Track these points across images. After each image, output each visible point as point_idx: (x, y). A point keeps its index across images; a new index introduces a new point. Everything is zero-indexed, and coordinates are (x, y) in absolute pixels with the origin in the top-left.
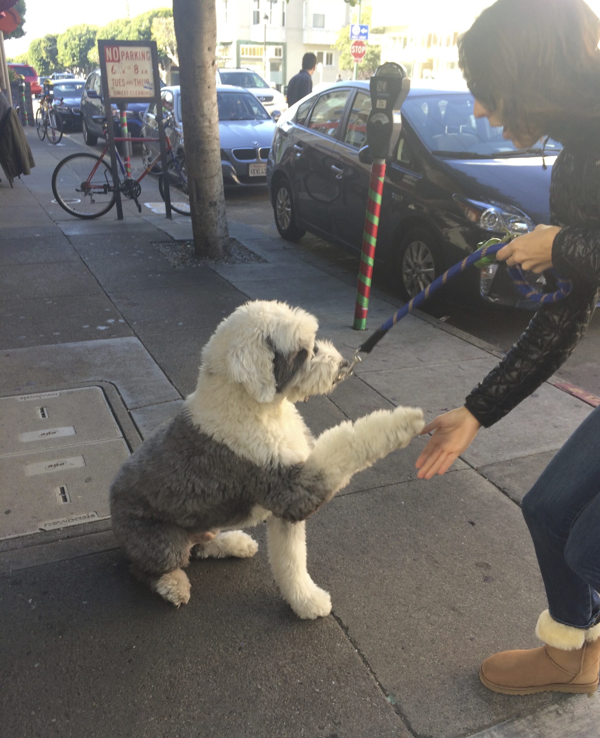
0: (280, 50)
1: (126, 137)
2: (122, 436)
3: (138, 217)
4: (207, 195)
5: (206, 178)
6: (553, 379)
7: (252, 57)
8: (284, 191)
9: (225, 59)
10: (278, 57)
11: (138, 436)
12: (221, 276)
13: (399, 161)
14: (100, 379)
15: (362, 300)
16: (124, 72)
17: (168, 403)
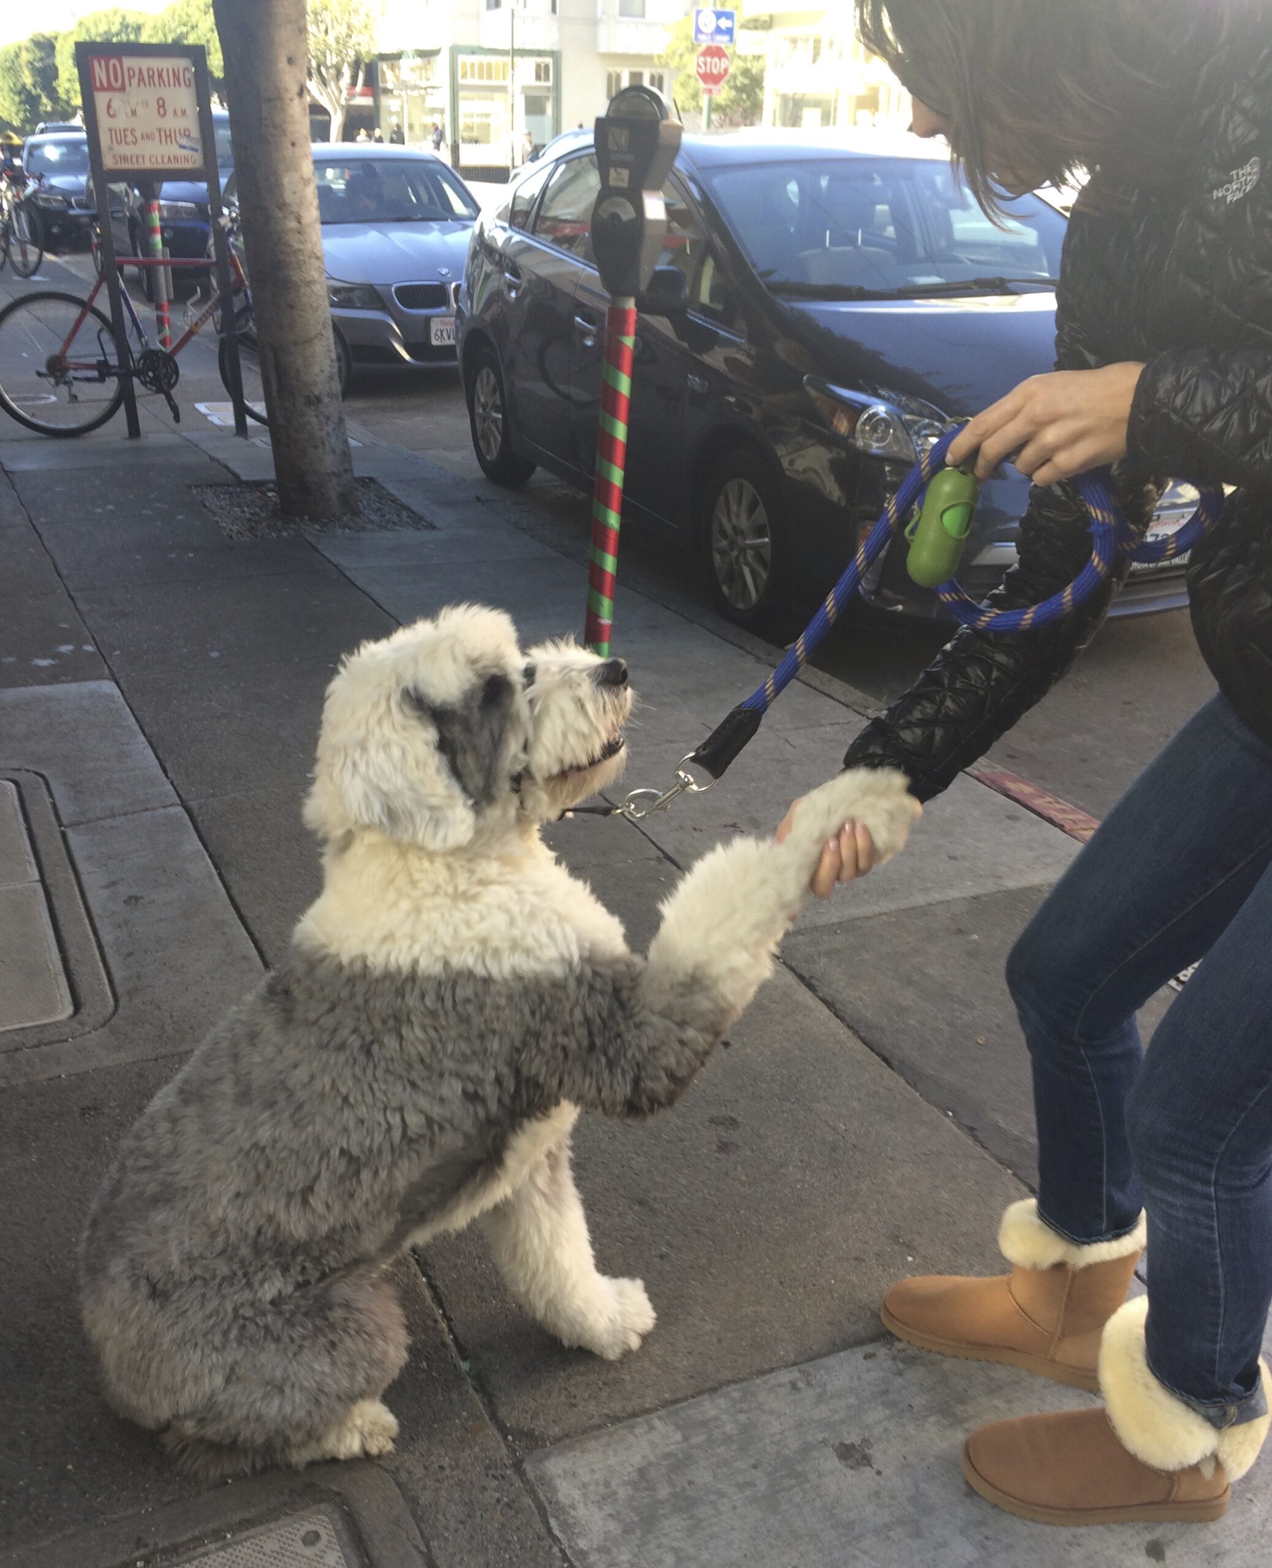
0: (547, 67)
1: (160, 257)
2: (37, 876)
3: (174, 432)
4: (298, 380)
5: (296, 344)
6: (981, 765)
7: (485, 82)
8: (488, 376)
9: (426, 89)
10: (542, 83)
11: (72, 877)
12: (324, 556)
13: (703, 305)
14: (16, 766)
15: (599, 604)
16: (134, 113)
17: (148, 814)
